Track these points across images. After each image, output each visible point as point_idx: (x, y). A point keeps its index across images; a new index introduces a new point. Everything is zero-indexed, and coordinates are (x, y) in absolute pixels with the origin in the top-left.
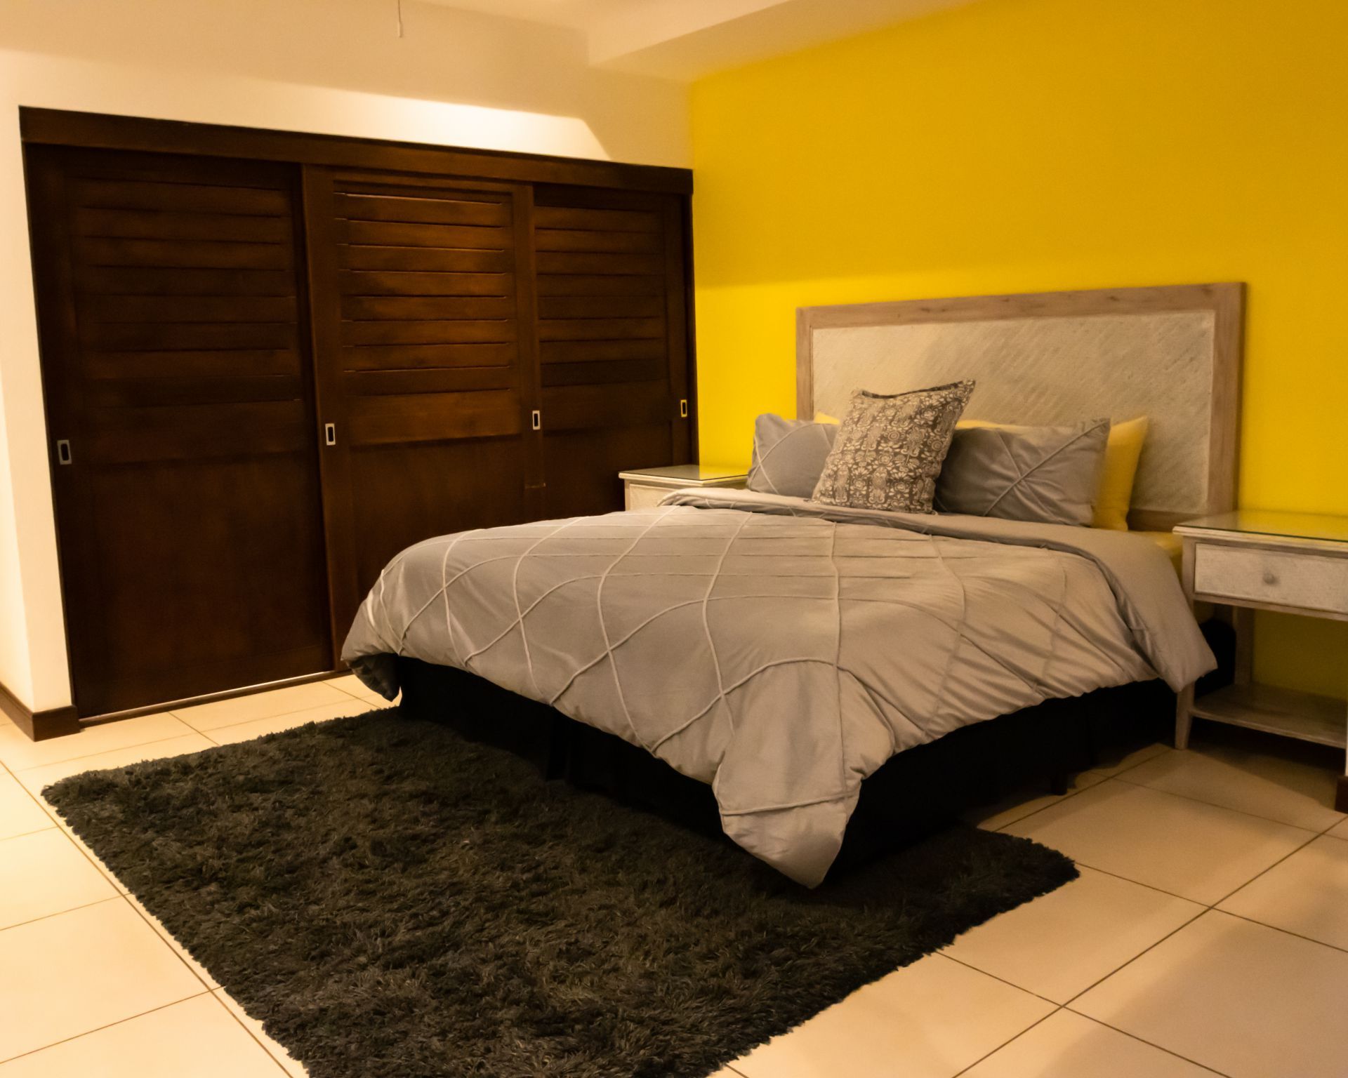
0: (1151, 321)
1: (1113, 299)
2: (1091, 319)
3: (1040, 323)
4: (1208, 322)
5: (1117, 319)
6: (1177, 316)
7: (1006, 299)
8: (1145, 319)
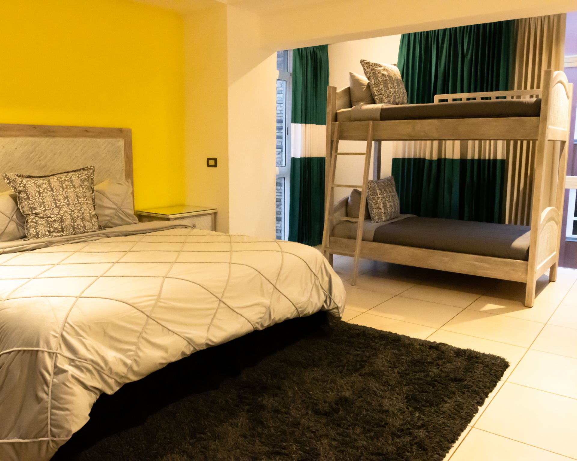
0: (102, 142)
1: (87, 131)
2: (76, 140)
3: (51, 140)
4: (121, 143)
5: (88, 140)
6: (110, 140)
7: (35, 127)
8: (99, 140)
